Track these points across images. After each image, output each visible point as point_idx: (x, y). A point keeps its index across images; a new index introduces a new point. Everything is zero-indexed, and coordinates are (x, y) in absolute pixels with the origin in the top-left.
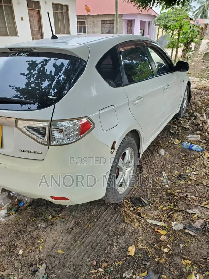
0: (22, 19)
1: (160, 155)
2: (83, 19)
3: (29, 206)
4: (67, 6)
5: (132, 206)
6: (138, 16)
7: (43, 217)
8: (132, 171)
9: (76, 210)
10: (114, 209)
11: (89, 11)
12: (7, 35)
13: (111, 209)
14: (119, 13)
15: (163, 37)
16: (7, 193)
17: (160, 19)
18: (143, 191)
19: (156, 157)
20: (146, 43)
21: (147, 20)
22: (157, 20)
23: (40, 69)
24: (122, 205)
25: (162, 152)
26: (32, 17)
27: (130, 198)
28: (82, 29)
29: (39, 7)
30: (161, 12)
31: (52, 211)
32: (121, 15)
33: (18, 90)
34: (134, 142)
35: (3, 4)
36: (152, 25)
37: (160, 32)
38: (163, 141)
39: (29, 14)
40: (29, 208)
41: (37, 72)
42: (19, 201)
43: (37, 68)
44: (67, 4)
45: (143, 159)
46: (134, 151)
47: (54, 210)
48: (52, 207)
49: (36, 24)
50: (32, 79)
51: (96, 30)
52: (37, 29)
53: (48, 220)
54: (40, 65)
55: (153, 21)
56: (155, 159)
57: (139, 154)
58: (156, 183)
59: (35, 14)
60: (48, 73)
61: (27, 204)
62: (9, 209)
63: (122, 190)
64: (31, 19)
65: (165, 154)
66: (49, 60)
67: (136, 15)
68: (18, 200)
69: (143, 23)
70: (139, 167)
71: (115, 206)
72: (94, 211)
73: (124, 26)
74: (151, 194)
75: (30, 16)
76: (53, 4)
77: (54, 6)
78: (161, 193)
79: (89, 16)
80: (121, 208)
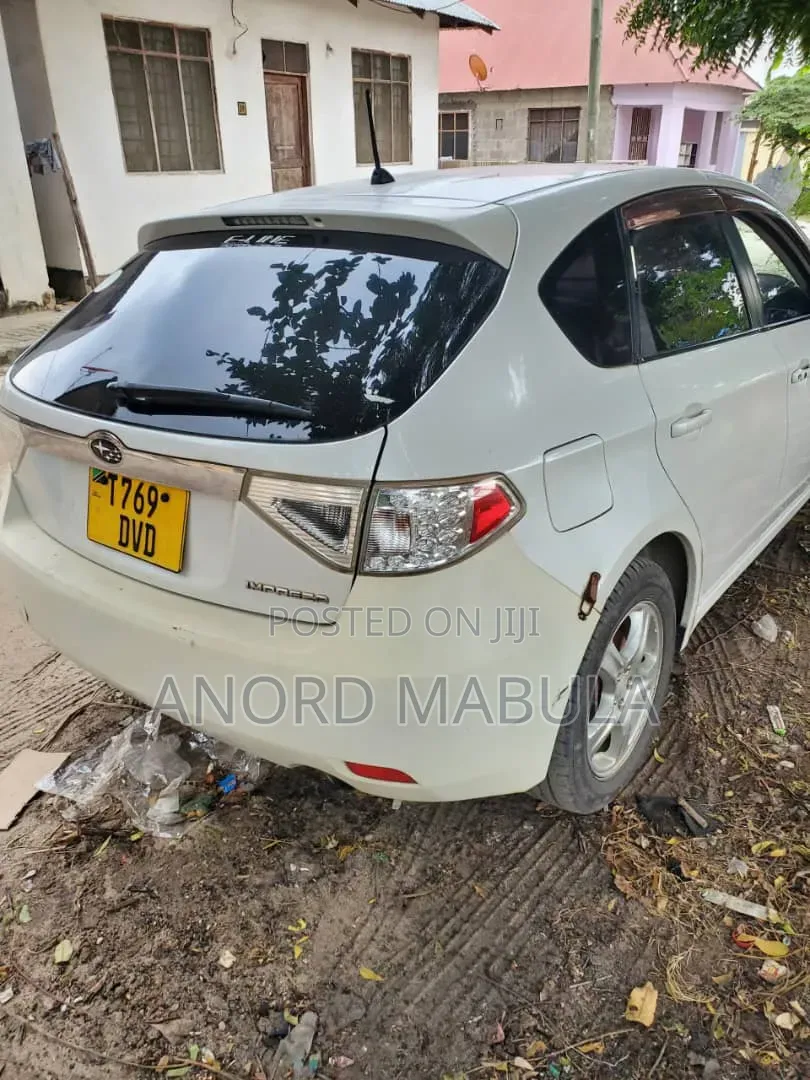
0: (242, 109)
1: (759, 639)
2: (461, 105)
3: (256, 792)
4: (404, 61)
5: (646, 831)
6: (676, 93)
7: (304, 840)
8: (650, 695)
9: (427, 824)
10: (574, 834)
11: (482, 77)
12: (184, 167)
13: (560, 832)
14: (602, 81)
15: (775, 173)
16: (177, 741)
17: (765, 100)
18: (689, 778)
19: (743, 648)
20: (727, 198)
21: (709, 105)
22: (754, 106)
23: (320, 295)
24: (603, 822)
25: (768, 627)
26: (278, 100)
27: (638, 799)
28: (454, 145)
29: (305, 66)
30: (769, 76)
31: (340, 820)
32: (609, 89)
33: (237, 368)
34: (665, 581)
35: (178, 56)
36: (732, 127)
37: (764, 153)
38: (772, 585)
39: (268, 92)
40: (256, 802)
41: (307, 306)
42: (221, 774)
43: (310, 293)
44: (405, 52)
45: (691, 650)
46: (663, 616)
47: (349, 819)
48: (338, 805)
49: (289, 127)
50: (289, 331)
51: (507, 146)
52: (289, 145)
53: (322, 852)
54: (321, 283)
55: (735, 111)
56: (738, 655)
57: (681, 631)
58: (743, 748)
59: (287, 91)
60: (349, 307)
61: (249, 788)
62: (186, 800)
63: (606, 765)
64: (275, 108)
65: (780, 635)
66: (353, 264)
67: (667, 87)
68: (216, 769)
69: (693, 120)
70: (676, 683)
71: (577, 824)
72: (497, 836)
73: (619, 132)
74: (721, 792)
75: (271, 99)
76: (355, 53)
77: (359, 62)
78: (763, 791)
79: (483, 93)
80: (600, 831)
